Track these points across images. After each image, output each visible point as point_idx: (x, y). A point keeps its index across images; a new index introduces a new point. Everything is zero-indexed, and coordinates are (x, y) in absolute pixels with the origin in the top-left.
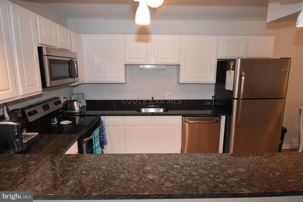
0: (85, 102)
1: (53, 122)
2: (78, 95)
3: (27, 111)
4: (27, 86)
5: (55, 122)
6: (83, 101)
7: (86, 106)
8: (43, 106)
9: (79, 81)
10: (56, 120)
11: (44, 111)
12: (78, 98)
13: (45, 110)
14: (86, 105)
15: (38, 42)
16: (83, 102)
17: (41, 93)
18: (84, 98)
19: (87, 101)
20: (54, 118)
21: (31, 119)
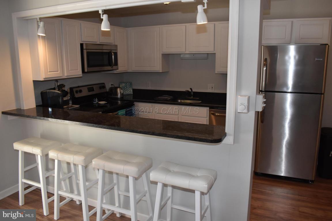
0: (132, 91)
1: (94, 101)
2: (126, 84)
3: (74, 90)
4: (71, 70)
5: (95, 101)
6: (130, 90)
7: (132, 94)
8: (88, 88)
9: (118, 69)
10: (96, 100)
12: (126, 86)
13: (89, 92)
15: (81, 40)
17: (82, 76)
18: (131, 87)
19: (134, 90)
20: (95, 99)
21: (77, 95)
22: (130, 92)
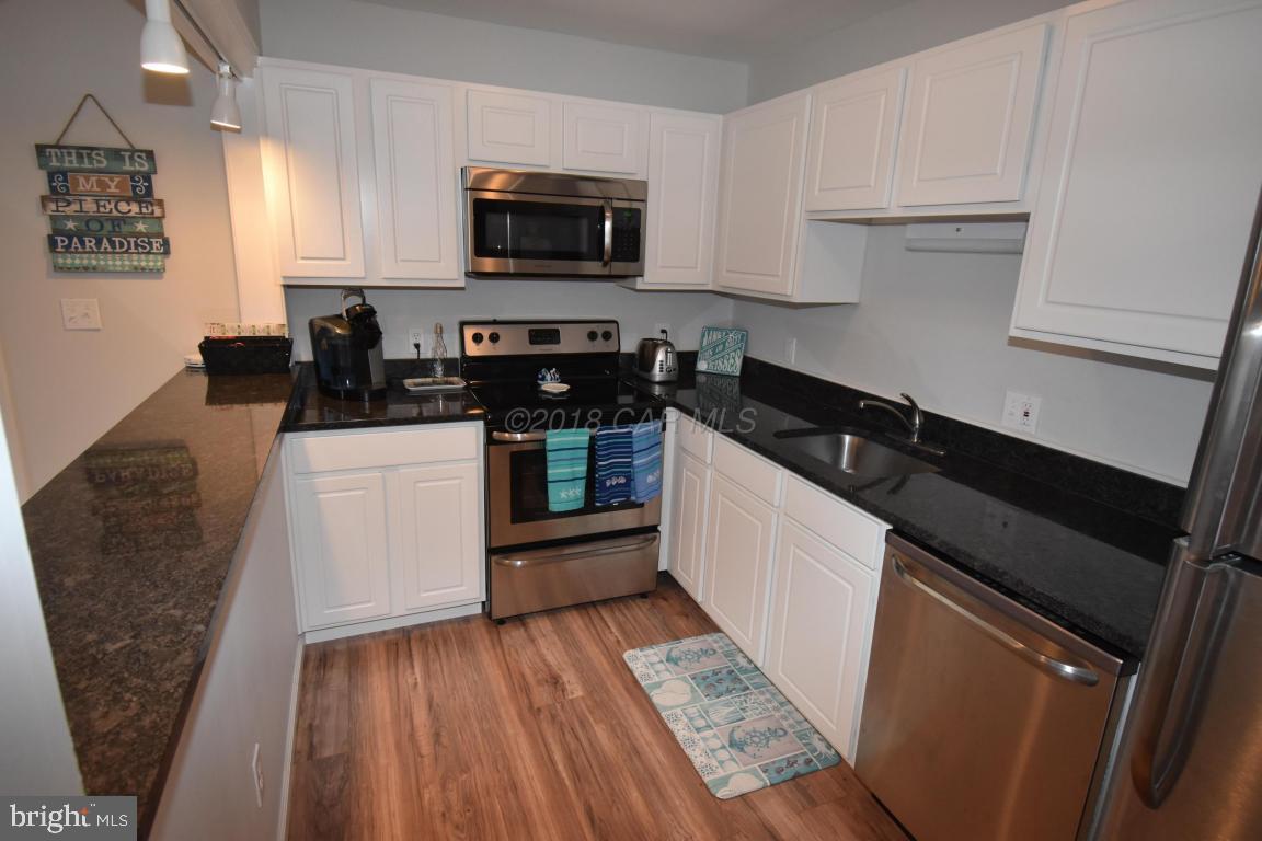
0: (739, 362)
2: (726, 334)
3: (468, 330)
6: (734, 358)
8: (530, 331)
9: (641, 276)
10: (549, 375)
11: (528, 343)
12: (724, 343)
13: (532, 342)
14: (738, 374)
16: (732, 361)
17: (460, 284)
18: (741, 348)
19: (748, 362)
22: (732, 365)
